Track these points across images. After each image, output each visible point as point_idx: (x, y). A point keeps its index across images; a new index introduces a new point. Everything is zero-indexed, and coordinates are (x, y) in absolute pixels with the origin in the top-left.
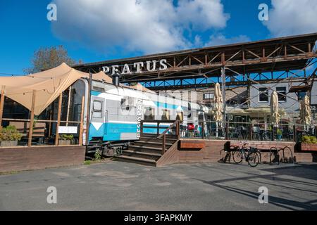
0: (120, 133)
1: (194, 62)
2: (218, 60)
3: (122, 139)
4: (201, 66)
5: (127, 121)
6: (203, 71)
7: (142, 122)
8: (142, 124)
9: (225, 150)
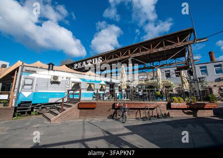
0: (48, 99)
1: (115, 57)
2: (127, 54)
3: (50, 102)
4: (118, 59)
5: (56, 90)
6: (120, 61)
7: (68, 91)
8: (68, 92)
9: (113, 109)
